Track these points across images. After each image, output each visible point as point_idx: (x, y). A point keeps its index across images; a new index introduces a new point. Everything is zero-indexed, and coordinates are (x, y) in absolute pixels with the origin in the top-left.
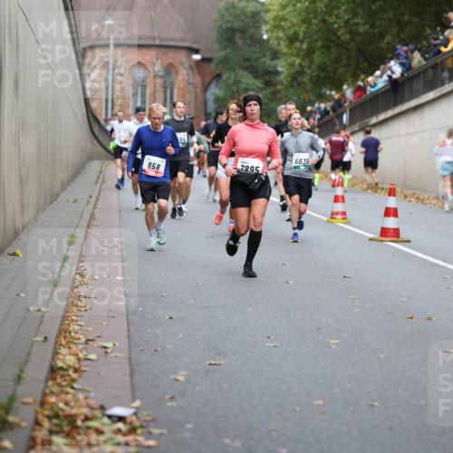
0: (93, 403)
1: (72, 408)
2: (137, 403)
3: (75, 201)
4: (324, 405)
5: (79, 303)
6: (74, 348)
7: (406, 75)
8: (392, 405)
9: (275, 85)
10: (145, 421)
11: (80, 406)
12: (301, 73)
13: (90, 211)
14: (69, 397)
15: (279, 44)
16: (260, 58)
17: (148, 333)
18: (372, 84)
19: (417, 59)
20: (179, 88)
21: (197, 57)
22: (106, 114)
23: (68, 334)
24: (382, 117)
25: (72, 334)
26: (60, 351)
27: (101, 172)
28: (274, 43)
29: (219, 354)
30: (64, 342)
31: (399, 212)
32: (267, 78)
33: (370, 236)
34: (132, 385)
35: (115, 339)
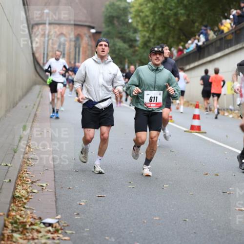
0: (35, 216)
1: (24, 218)
2: (59, 217)
3: (26, 107)
4: (159, 219)
5: (28, 162)
6: (25, 186)
7: (205, 43)
8: (196, 220)
9: (135, 47)
10: (63, 226)
11: (28, 217)
12: (149, 41)
13: (34, 113)
14: (22, 212)
15: (137, 25)
16: (127, 32)
17: (65, 179)
18: (187, 48)
19: (212, 35)
20: (83, 47)
21: (93, 31)
22: (44, 61)
23: (22, 178)
24: (192, 65)
25: (24, 178)
26: (18, 187)
27: (40, 92)
28: (135, 24)
29: (103, 191)
30: (20, 183)
31: (201, 117)
32: (131, 43)
33: (185, 129)
34: (56, 207)
35: (47, 182)
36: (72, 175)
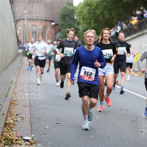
0: (18, 135)
1: (12, 137)
2: (33, 136)
3: (13, 69)
4: (93, 137)
5: (14, 103)
6: (12, 117)
8: (115, 138)
9: (78, 33)
10: (35, 141)
11: (14, 136)
14: (11, 133)
15: (80, 20)
17: (36, 113)
19: (125, 26)
20: (47, 34)
21: (53, 24)
22: (24, 41)
23: (10, 113)
25: (12, 112)
26: (8, 118)
27: (21, 60)
28: (78, 20)
29: (59, 120)
30: (9, 115)
32: (76, 31)
34: (31, 129)
35: (26, 115)
36: (41, 110)
